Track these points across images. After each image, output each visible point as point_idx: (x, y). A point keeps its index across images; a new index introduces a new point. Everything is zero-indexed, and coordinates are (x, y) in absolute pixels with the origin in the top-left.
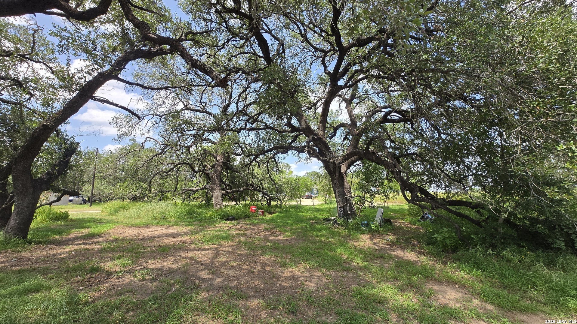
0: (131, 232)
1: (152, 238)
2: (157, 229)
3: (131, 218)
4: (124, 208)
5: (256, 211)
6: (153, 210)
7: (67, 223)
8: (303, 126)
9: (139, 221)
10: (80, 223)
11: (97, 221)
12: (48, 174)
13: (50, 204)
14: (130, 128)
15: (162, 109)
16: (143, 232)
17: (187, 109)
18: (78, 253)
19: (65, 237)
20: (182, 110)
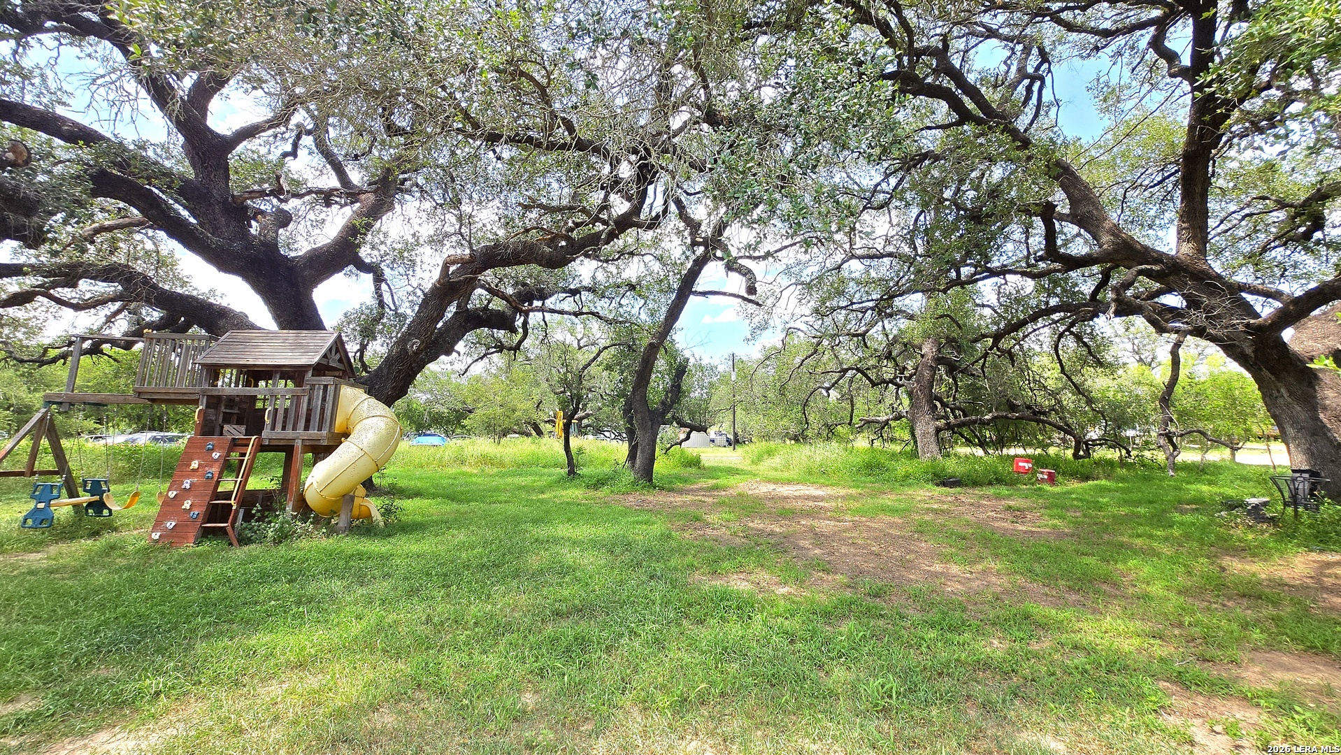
0: (764, 489)
1: (786, 498)
2: (804, 488)
3: (776, 470)
4: (770, 453)
5: (1032, 472)
6: (809, 458)
7: (698, 471)
8: (1105, 246)
9: (786, 475)
10: (713, 472)
11: (732, 471)
12: (663, 403)
13: (680, 444)
14: (766, 316)
15: (809, 271)
16: (781, 489)
17: (853, 257)
18: (693, 503)
19: (688, 486)
20: (844, 262)
